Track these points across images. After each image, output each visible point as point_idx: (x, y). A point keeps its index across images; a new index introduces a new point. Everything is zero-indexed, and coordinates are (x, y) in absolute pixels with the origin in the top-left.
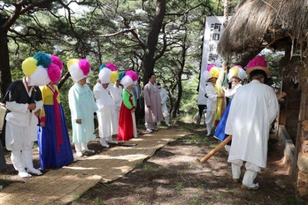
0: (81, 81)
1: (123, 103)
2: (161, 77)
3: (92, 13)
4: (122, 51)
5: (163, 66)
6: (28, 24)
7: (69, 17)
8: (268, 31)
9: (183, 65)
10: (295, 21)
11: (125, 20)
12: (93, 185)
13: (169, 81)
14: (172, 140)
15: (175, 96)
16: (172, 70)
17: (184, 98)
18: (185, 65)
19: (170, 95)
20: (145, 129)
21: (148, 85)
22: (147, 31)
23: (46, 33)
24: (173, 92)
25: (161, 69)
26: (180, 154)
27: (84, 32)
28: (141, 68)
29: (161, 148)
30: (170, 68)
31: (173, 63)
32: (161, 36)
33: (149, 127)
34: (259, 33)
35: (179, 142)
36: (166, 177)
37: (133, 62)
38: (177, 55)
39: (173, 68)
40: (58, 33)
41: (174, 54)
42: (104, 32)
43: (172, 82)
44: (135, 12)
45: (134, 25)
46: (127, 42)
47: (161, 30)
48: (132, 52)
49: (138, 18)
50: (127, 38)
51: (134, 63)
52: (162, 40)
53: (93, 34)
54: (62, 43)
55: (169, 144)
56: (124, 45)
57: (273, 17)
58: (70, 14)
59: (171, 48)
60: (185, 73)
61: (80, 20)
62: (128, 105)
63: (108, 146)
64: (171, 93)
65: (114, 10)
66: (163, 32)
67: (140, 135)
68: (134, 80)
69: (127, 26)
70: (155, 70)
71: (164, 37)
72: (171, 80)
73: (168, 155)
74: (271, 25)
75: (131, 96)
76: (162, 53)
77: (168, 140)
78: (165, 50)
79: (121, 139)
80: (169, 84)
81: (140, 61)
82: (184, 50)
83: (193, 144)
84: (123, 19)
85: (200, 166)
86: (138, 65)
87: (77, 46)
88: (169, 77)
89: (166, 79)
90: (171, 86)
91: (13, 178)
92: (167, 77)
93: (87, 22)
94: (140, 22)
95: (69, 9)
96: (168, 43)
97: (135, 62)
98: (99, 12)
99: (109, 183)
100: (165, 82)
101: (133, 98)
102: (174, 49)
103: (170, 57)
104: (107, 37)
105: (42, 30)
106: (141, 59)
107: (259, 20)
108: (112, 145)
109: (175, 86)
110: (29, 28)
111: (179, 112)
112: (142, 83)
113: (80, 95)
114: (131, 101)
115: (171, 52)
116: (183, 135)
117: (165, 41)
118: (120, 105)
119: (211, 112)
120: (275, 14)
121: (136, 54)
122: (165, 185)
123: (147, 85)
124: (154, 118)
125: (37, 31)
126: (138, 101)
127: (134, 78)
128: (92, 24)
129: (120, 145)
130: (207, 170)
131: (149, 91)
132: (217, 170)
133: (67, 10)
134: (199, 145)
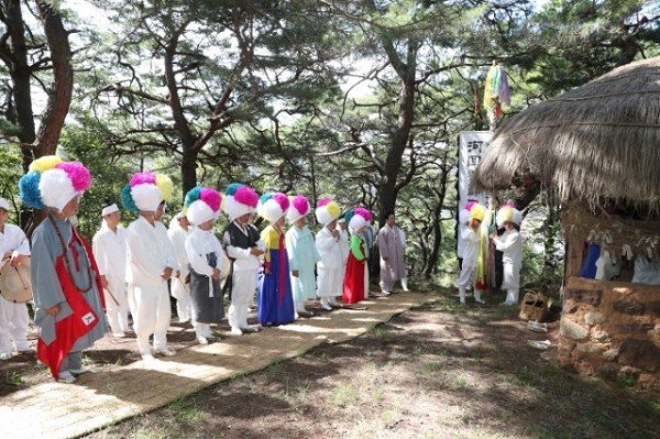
0: (298, 222)
1: (351, 252)
2: (407, 214)
3: (308, 125)
4: (347, 175)
5: (412, 196)
6: (220, 141)
7: (277, 132)
8: (516, 174)
9: (442, 196)
10: (542, 166)
11: (353, 130)
12: (317, 344)
13: (422, 221)
14: (416, 305)
15: (430, 246)
16: (426, 204)
17: (446, 249)
18: (447, 196)
19: (422, 244)
20: (380, 291)
21: (385, 229)
22: (387, 144)
23: (242, 151)
24: (426, 238)
25: (407, 201)
26: (424, 321)
27: (294, 150)
28: (376, 199)
29: (399, 314)
30: (422, 199)
31: (428, 192)
32: (408, 151)
33: (385, 288)
34: (507, 177)
35: (426, 308)
36: (403, 343)
37: (363, 190)
38: (433, 180)
39: (428, 200)
40: (258, 152)
41: (430, 178)
42: (322, 149)
43: (425, 223)
44: (367, 118)
45: (366, 137)
46: (356, 161)
47: (408, 144)
48: (361, 177)
49: (372, 126)
50: (356, 155)
51: (365, 193)
52: (408, 158)
53: (307, 152)
54: (261, 163)
55: (412, 309)
56: (350, 167)
57: (522, 159)
58: (277, 127)
59: (425, 170)
60: (448, 208)
61: (290, 135)
62: (359, 256)
63: (329, 308)
64: (424, 241)
65: (338, 119)
66: (411, 147)
67: (372, 297)
68: (366, 220)
69: (356, 139)
70: (398, 203)
71: (413, 153)
72: (425, 218)
73: (408, 321)
74: (520, 167)
75: (363, 242)
76: (409, 178)
77: (411, 304)
78: (413, 173)
79: (347, 301)
80: (420, 226)
81: (374, 190)
82: (445, 172)
83: (444, 311)
84: (349, 128)
85: (448, 335)
86: (371, 195)
87: (281, 167)
88: (421, 214)
89: (417, 217)
90: (424, 230)
91: (227, 333)
92: (417, 214)
93: (300, 136)
94: (376, 132)
95: (277, 121)
96: (418, 162)
97: (367, 190)
98: (316, 121)
99: (334, 344)
100: (414, 221)
101: (365, 245)
102: (428, 172)
103: (423, 184)
104: (326, 156)
105: (238, 148)
106: (376, 186)
107: (507, 162)
108: (335, 308)
109: (431, 230)
110: (221, 146)
111: (437, 271)
112: (377, 223)
113: (298, 241)
114: (362, 249)
115: (424, 176)
116: (433, 300)
117: (413, 161)
118: (347, 255)
119: (470, 268)
120: (523, 156)
121: (368, 180)
122: (399, 351)
123: (382, 229)
124: (393, 275)
125: (230, 150)
126: (370, 250)
127: (366, 217)
128: (307, 139)
129: (345, 308)
130: (456, 339)
131: (386, 237)
132: (470, 340)
133: (274, 123)
134: (452, 313)
